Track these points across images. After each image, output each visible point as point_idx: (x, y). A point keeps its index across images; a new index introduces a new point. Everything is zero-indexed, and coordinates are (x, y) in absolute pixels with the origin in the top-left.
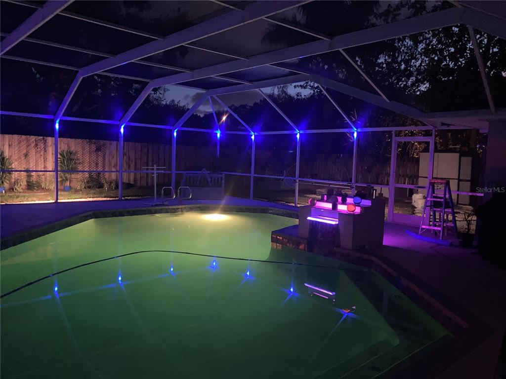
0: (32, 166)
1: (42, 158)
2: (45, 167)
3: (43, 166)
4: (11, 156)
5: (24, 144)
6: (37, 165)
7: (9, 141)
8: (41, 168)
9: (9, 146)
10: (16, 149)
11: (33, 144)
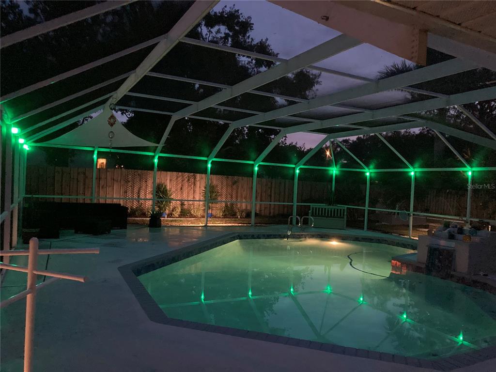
0: (185, 197)
1: (192, 190)
2: (194, 198)
3: (192, 197)
4: (171, 188)
5: (180, 179)
6: (188, 196)
7: (170, 177)
8: (191, 198)
9: (170, 180)
10: (175, 183)
11: (186, 180)
